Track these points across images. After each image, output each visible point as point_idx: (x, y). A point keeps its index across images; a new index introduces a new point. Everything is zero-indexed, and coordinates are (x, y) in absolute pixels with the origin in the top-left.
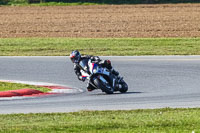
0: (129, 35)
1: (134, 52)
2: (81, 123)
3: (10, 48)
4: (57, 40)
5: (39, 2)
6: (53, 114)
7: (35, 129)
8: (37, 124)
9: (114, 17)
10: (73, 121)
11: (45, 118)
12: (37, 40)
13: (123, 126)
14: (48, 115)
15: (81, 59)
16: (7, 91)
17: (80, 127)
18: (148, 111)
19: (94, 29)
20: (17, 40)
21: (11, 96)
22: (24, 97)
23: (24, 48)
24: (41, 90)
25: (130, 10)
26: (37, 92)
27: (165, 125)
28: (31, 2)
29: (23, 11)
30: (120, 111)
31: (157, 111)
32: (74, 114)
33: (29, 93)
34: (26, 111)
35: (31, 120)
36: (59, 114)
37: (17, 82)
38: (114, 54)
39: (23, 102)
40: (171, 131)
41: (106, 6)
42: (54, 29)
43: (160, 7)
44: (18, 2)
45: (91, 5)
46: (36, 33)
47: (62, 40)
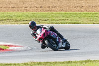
0: (62, 10)
4: (13, 13)
18: (75, 62)
31: (81, 62)
32: (25, 64)
36: (15, 64)
42: (11, 6)
47: (16, 14)
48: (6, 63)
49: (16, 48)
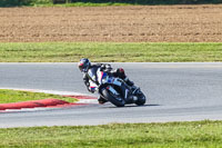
0: (164, 40)
1: (170, 58)
2: (111, 137)
3: (32, 53)
4: (85, 45)
5: (64, 2)
6: (80, 127)
7: (60, 143)
8: (62, 138)
9: (148, 19)
10: (103, 135)
11: (70, 131)
12: (62, 45)
13: (157, 141)
14: (74, 128)
15: (91, 67)
16: (29, 101)
17: (109, 142)
18: (185, 124)
19: (126, 32)
20: (40, 44)
21: (33, 107)
22: (48, 108)
23: (48, 54)
24: (67, 100)
25: (166, 12)
26: (63, 103)
27: (205, 140)
28: (55, 3)
29: (47, 13)
30: (153, 124)
31: (195, 124)
32: (103, 126)
33: (54, 104)
34: (50, 124)
35: (56, 133)
36: (87, 127)
37: (41, 91)
38: (147, 61)
39: (47, 114)
40: (211, 146)
41: (139, 6)
42: (82, 32)
43: (200, 8)
44: (41, 3)
45: (122, 5)
46: (61, 37)
47: (90, 45)
48: (73, 125)
49: (88, 101)
